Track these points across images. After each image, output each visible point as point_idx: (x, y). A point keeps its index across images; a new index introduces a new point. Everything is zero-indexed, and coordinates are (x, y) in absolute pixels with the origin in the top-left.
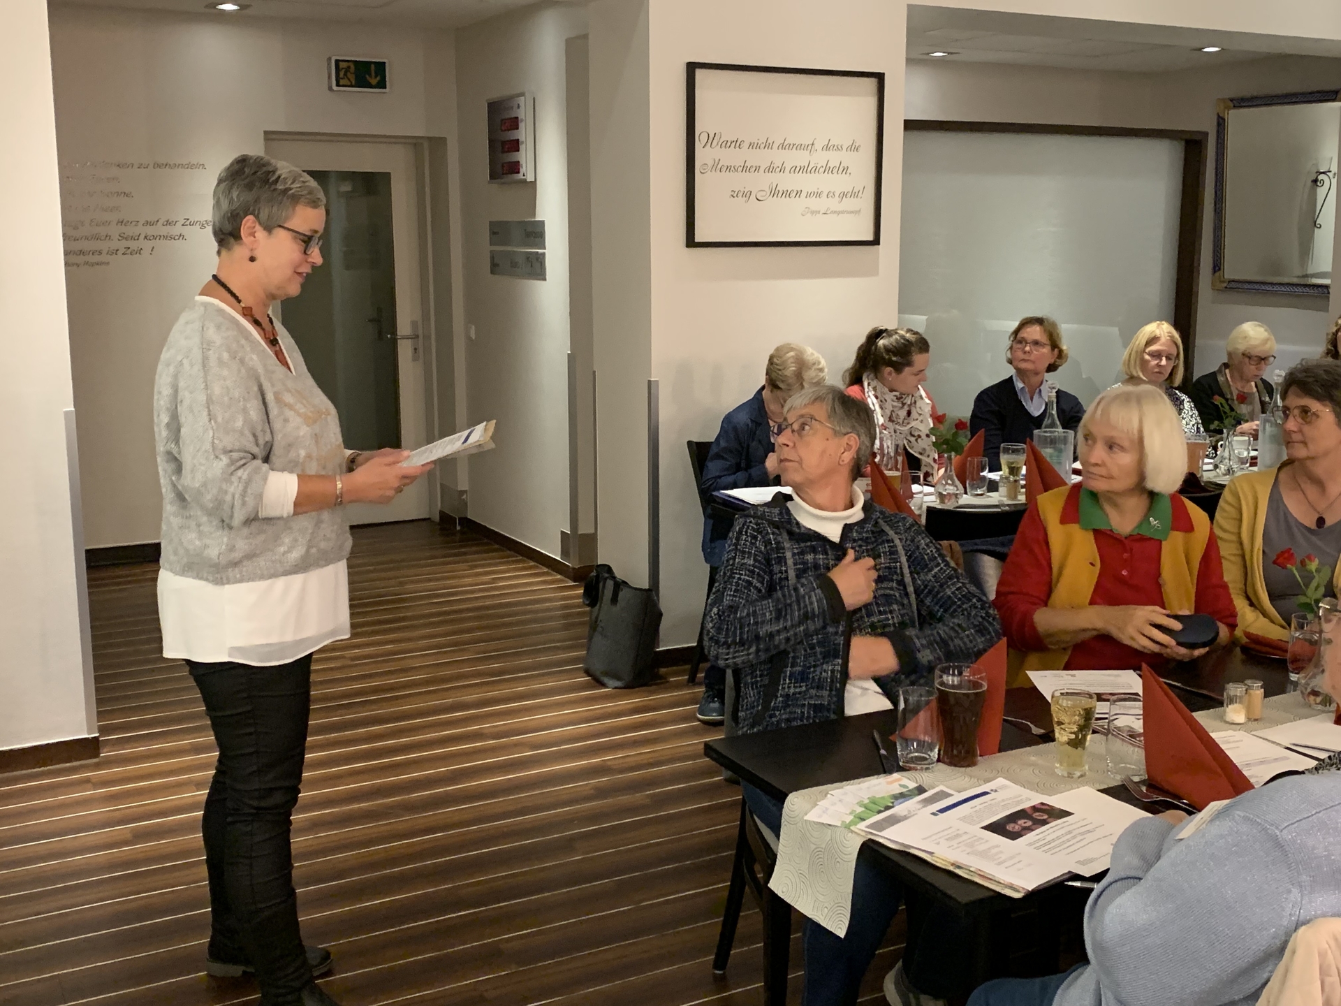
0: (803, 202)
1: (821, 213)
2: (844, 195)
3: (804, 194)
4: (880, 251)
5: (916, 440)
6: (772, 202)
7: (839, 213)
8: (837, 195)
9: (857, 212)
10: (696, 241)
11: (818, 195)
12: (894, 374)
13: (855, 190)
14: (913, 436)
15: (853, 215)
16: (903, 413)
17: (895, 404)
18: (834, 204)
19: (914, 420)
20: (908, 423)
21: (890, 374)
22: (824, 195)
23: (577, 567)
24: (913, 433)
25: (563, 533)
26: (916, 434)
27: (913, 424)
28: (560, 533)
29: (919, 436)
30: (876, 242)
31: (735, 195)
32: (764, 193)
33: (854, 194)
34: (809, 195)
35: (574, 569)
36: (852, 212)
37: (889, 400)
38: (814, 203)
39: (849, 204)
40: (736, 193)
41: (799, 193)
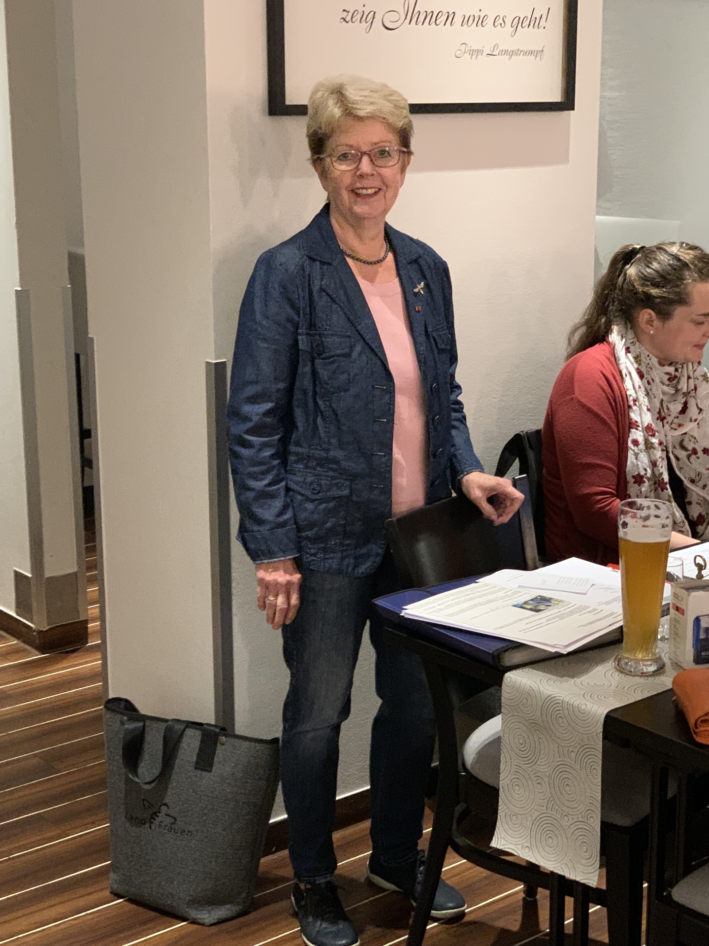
0: (456, 33)
1: (485, 53)
2: (518, 23)
3: (458, 19)
4: (572, 119)
5: (689, 457)
6: (408, 30)
7: (511, 53)
8: (508, 21)
9: (538, 53)
10: (288, 103)
11: (480, 21)
12: (657, 323)
13: (537, 15)
14: (683, 448)
15: (532, 57)
16: (677, 407)
17: (666, 388)
18: (504, 37)
19: (691, 421)
20: (680, 425)
21: (650, 322)
22: (489, 22)
23: (45, 629)
24: (685, 443)
25: (17, 575)
26: (690, 447)
27: (689, 427)
28: (13, 574)
29: (695, 451)
30: (567, 103)
31: (348, 19)
32: (394, 16)
33: (534, 22)
34: (465, 21)
35: (40, 632)
36: (531, 53)
37: (657, 380)
38: (475, 36)
39: (528, 38)
40: (350, 14)
41: (450, 17)
